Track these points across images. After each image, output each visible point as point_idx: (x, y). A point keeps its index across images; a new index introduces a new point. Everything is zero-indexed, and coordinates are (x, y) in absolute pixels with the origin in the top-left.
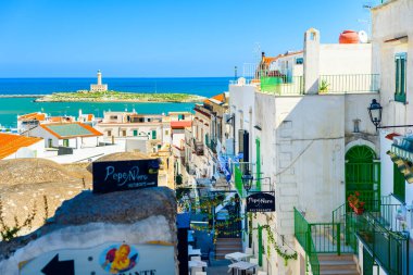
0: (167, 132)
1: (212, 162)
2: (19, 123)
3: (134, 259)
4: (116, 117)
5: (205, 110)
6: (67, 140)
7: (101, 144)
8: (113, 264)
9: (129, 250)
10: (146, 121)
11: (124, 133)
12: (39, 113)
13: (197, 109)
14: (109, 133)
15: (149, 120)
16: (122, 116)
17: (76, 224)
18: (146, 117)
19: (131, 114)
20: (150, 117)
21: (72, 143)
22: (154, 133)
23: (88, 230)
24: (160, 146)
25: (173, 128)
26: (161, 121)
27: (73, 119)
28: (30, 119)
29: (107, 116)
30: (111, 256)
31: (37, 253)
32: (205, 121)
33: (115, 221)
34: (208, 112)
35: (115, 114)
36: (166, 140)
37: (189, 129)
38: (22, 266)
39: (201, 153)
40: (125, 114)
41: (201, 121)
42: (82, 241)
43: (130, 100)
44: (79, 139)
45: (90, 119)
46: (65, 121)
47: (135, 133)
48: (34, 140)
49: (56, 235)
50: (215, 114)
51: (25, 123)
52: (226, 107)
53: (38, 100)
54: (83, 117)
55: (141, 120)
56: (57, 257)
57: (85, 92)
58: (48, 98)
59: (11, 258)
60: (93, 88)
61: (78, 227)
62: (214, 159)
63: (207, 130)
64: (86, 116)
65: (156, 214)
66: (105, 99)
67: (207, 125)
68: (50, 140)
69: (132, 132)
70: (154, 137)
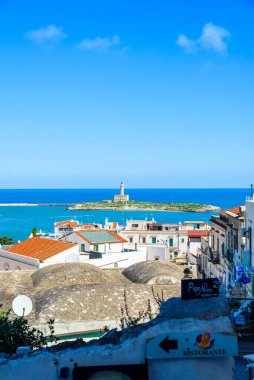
0: (183, 241)
1: (227, 271)
2: (56, 229)
3: (213, 342)
4: (137, 226)
5: (221, 222)
6: (96, 246)
7: (126, 250)
8: (201, 344)
9: (209, 336)
10: (164, 229)
11: (144, 240)
12: (72, 221)
13: (213, 220)
14: (131, 240)
15: (167, 228)
16: (143, 224)
17: (176, 318)
18: (164, 226)
19: (151, 222)
20: (168, 226)
21: (101, 249)
22: (171, 241)
23: (184, 322)
24: (176, 253)
25: (190, 237)
26: (177, 230)
27: (100, 226)
28: (65, 225)
29: (129, 224)
30: (199, 339)
31: (154, 335)
32: (221, 232)
33: (200, 318)
34: (224, 223)
35: (136, 222)
36: (183, 248)
37: (205, 238)
38: (148, 341)
39: (217, 261)
40: (145, 223)
41: (217, 232)
42: (181, 329)
43: (148, 209)
44: (107, 245)
45: (115, 226)
46: (94, 229)
47: (154, 240)
48: (71, 245)
49: (166, 324)
50: (231, 226)
51: (61, 229)
52: (242, 220)
53: (70, 208)
54: (109, 225)
55: (160, 228)
56: (167, 338)
57: (110, 201)
58: (78, 206)
59: (139, 337)
60: (117, 198)
61: (178, 320)
62: (229, 268)
63: (223, 240)
64: (111, 224)
65: (223, 315)
66: (127, 208)
67: (223, 235)
68: (83, 245)
69: (151, 240)
70: (171, 244)
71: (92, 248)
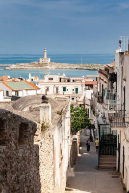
4: (52, 79)
5: (105, 72)
10: (72, 81)
11: (57, 89)
13: (101, 72)
14: (48, 89)
15: (74, 81)
16: (56, 78)
18: (71, 79)
19: (62, 77)
20: (74, 79)
22: (77, 89)
25: (86, 85)
26: (81, 82)
29: (46, 78)
32: (105, 80)
35: (51, 76)
37: (96, 86)
40: (58, 77)
47: (64, 89)
53: (7, 68)
54: (31, 78)
55: (69, 81)
57: (36, 63)
58: (14, 66)
60: (41, 61)
63: (106, 86)
64: (33, 78)
67: (105, 82)
68: (7, 92)
69: (62, 89)
70: (77, 92)
71: (13, 94)
